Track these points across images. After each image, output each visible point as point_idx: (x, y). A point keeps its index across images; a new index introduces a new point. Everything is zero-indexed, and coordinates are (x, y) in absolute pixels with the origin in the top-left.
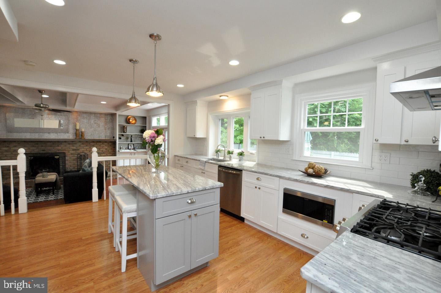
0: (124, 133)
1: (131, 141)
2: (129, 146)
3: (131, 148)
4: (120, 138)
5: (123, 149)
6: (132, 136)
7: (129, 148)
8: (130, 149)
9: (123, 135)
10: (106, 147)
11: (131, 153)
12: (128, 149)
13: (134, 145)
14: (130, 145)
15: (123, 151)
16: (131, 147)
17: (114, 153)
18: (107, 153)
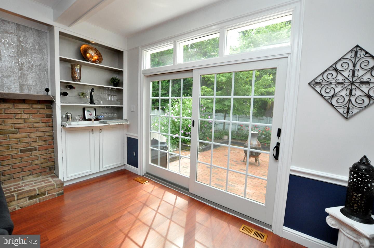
0: (73, 80)
1: (92, 102)
2: (86, 112)
3: (90, 117)
4: (64, 94)
5: (74, 120)
6: (93, 90)
7: (86, 118)
8: (90, 120)
9: (71, 87)
10: (26, 116)
11: (92, 130)
12: (84, 119)
13: (95, 110)
14: (89, 111)
15: (74, 124)
16: (91, 115)
17: (49, 129)
18: (28, 130)
